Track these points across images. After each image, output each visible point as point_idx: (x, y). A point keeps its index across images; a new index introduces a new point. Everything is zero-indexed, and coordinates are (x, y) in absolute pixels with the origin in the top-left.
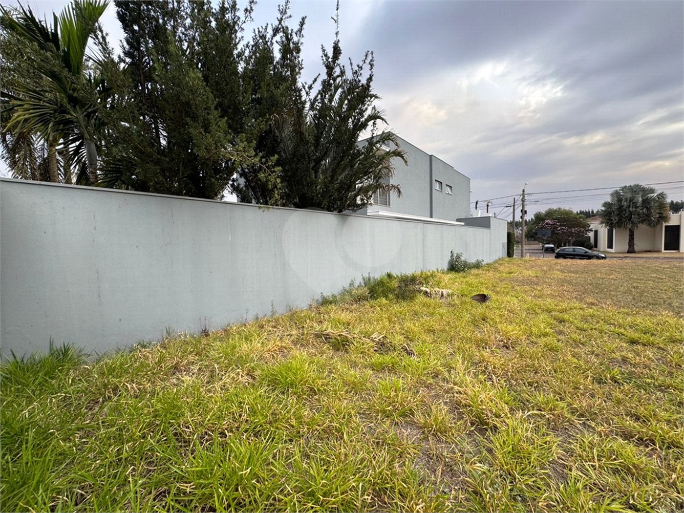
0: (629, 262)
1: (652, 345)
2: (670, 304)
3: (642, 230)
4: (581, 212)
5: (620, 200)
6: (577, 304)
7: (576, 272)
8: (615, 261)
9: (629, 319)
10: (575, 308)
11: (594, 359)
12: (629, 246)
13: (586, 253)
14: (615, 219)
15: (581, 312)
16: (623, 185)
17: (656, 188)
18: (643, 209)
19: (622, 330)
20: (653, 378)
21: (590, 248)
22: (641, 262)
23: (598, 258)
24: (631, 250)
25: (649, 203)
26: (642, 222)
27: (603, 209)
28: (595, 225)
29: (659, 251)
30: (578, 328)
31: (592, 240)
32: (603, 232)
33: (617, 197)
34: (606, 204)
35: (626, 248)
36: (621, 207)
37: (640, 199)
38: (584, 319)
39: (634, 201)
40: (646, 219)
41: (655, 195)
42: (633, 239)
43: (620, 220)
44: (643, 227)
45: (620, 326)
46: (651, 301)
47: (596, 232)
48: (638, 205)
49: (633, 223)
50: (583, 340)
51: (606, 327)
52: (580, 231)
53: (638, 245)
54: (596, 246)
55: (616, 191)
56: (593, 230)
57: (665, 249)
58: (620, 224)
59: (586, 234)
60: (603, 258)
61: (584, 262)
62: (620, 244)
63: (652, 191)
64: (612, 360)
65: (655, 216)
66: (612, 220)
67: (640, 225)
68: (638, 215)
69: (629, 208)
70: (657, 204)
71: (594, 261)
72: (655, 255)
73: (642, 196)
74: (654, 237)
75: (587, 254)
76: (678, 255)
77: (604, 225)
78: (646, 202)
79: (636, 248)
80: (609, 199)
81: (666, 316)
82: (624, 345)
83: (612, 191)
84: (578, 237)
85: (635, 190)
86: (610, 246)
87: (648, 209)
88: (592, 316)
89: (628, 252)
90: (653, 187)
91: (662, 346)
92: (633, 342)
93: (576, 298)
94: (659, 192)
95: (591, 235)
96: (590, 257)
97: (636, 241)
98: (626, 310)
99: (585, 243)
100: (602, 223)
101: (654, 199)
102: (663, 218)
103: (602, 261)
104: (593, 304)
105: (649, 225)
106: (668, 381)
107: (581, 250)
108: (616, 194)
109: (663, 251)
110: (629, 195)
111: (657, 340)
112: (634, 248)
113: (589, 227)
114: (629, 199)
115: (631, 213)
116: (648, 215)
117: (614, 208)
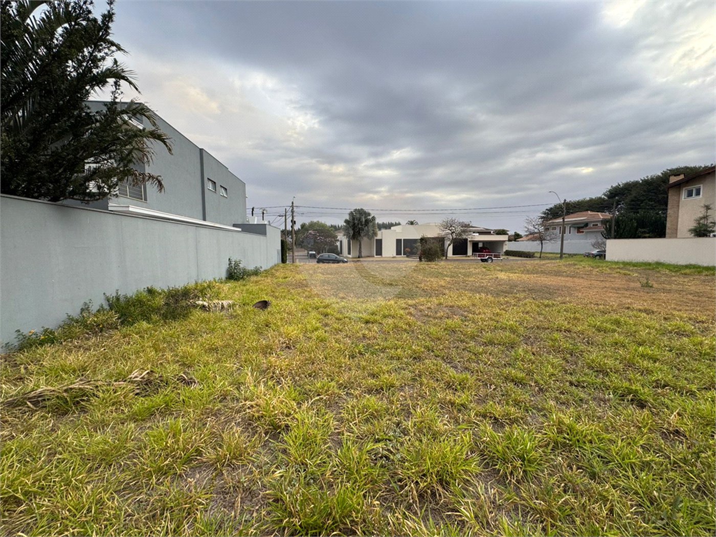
0: (359, 264)
1: (376, 322)
2: (381, 292)
3: (365, 241)
4: (332, 226)
5: (354, 219)
7: (331, 274)
8: (352, 264)
9: (364, 306)
10: (334, 303)
11: (348, 340)
12: (359, 252)
14: (352, 233)
15: (337, 305)
16: (355, 208)
19: (361, 315)
21: (338, 255)
22: (365, 264)
23: (343, 262)
26: (365, 236)
27: (345, 224)
28: (340, 236)
29: (373, 256)
30: (337, 319)
31: (339, 248)
32: (345, 242)
33: (352, 216)
34: (346, 221)
35: (358, 254)
36: (354, 224)
37: (364, 220)
38: (340, 310)
39: (361, 220)
40: (367, 234)
41: (371, 217)
42: (361, 248)
43: (354, 234)
44: (366, 239)
45: (360, 312)
47: (341, 242)
48: (363, 223)
49: (360, 236)
50: (340, 328)
52: (332, 241)
53: (364, 252)
54: (341, 253)
55: (352, 212)
56: (339, 240)
58: (354, 237)
59: (335, 243)
60: (346, 262)
61: (335, 265)
62: (355, 251)
63: (369, 214)
64: (358, 338)
65: (371, 232)
66: (350, 233)
67: (364, 238)
69: (358, 225)
71: (341, 264)
72: (372, 259)
73: (365, 217)
74: (371, 248)
75: (337, 259)
76: (382, 259)
77: (345, 237)
78: (367, 222)
79: (363, 254)
80: (348, 218)
82: (363, 325)
83: (349, 211)
84: (331, 245)
85: (361, 212)
86: (349, 252)
87: (368, 227)
88: (344, 308)
89: (359, 257)
90: (370, 212)
91: (380, 321)
92: (367, 322)
93: (333, 294)
94: (373, 215)
95: (338, 244)
96: (338, 262)
97: (362, 250)
98: (361, 300)
99: (334, 250)
100: (344, 235)
101: (370, 220)
102: (375, 234)
103: (346, 264)
104: (343, 298)
105: (368, 238)
107: (333, 256)
108: (351, 214)
109: (375, 256)
110: (358, 216)
111: (377, 318)
112: (361, 254)
113: (337, 238)
114: (358, 218)
115: (359, 228)
116: (368, 231)
117: (351, 224)
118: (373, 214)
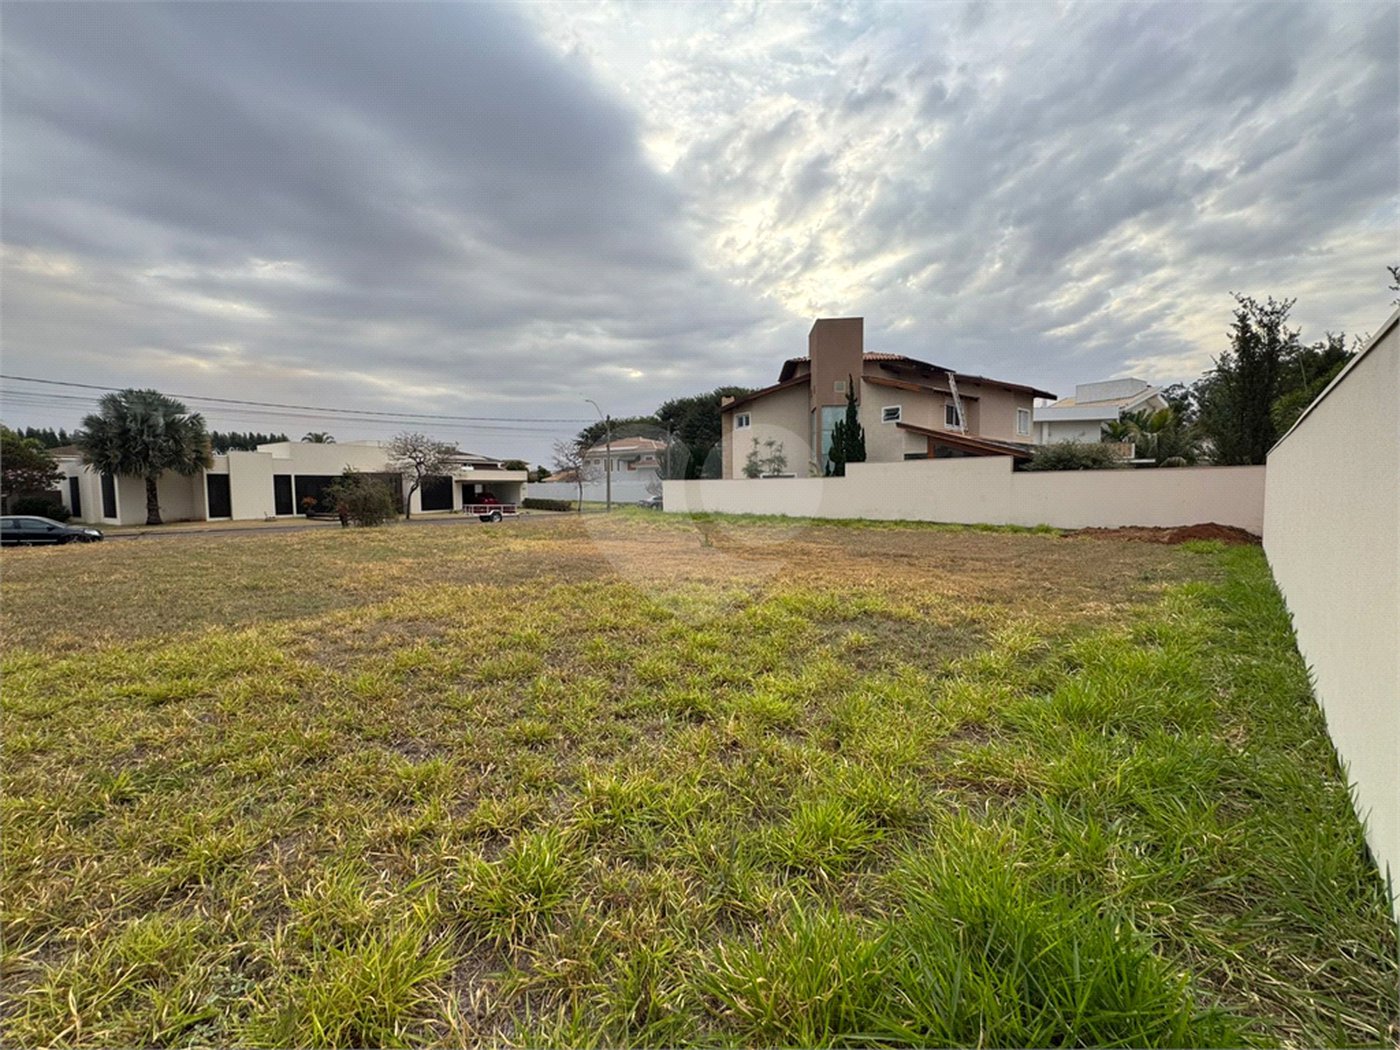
0: (151, 542)
1: (190, 694)
2: (219, 611)
3: (169, 481)
4: (31, 433)
5: (121, 417)
6: (27, 657)
7: (24, 578)
8: (121, 543)
9: (151, 657)
10: (21, 668)
11: (72, 773)
12: (149, 510)
13: (50, 529)
14: (116, 456)
15: (39, 674)
16: (126, 388)
17: (187, 405)
18: (168, 441)
19: (137, 686)
20: (194, 756)
21: (62, 516)
22: (173, 540)
23: (84, 539)
24: (154, 520)
25: (177, 431)
26: (169, 464)
27: (85, 429)
28: (69, 464)
29: (202, 520)
30: (27, 717)
31: (67, 500)
32: (92, 482)
33: (116, 410)
34: (90, 421)
35: (144, 516)
36: (124, 432)
37: (162, 421)
38: (48, 688)
39: (151, 422)
40: (175, 459)
41: (187, 416)
42: (155, 496)
43: (126, 457)
44: (170, 475)
45: (131, 680)
46: (190, 612)
47: (74, 483)
48: (159, 431)
49: (152, 465)
50: (41, 742)
51: (99, 691)
52: (32, 479)
53: (167, 508)
54: (77, 510)
55: (112, 396)
56: (67, 475)
57: (211, 516)
58: (126, 467)
59: (49, 485)
60: (94, 538)
61: (48, 551)
62: (131, 507)
63: (181, 409)
64: (116, 759)
65: (189, 456)
66: (109, 457)
67: (166, 471)
68: (161, 451)
69: (142, 435)
70: (190, 434)
71: (74, 547)
72: (196, 527)
73: (165, 416)
74: (192, 495)
75: (54, 532)
76: (230, 526)
77: (92, 466)
78: (172, 427)
79: (163, 516)
80: (97, 412)
81: (214, 634)
82: (141, 714)
83: (102, 394)
84: (28, 491)
85: (150, 401)
86: (110, 512)
87: (177, 442)
88: (66, 676)
89: (149, 523)
90: (180, 400)
91: (207, 690)
92: (159, 702)
93: (23, 641)
94: (193, 412)
95: (63, 487)
96: (62, 539)
97: (161, 502)
98: (143, 642)
99: (48, 506)
100: (86, 462)
101: (185, 425)
102: (203, 461)
103: (92, 545)
104: (68, 647)
105: (181, 471)
106: (218, 749)
108: (110, 402)
109: (208, 519)
110: (139, 410)
111: (201, 683)
112: (158, 515)
113: (56, 468)
114: (139, 418)
115: (146, 445)
116: (179, 453)
117: (112, 432)
118: (193, 408)
